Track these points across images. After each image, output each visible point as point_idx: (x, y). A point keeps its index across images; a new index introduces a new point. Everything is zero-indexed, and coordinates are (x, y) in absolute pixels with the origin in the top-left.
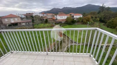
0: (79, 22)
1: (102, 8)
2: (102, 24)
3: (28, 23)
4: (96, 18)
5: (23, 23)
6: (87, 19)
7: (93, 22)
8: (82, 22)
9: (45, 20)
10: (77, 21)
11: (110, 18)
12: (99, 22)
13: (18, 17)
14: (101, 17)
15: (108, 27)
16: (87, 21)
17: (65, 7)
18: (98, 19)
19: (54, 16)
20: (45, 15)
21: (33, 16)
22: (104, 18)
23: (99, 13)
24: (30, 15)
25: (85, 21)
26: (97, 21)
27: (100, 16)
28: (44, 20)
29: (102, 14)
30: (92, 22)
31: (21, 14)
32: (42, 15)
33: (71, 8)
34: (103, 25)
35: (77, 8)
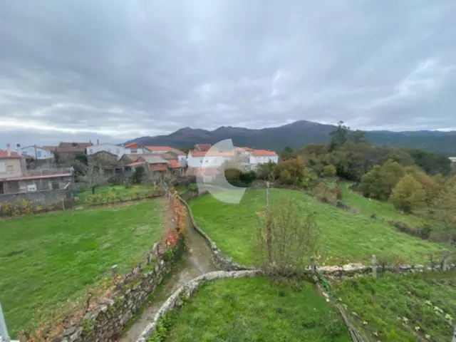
0: (267, 179)
1: (340, 134)
2: (348, 185)
3: (50, 185)
4: (325, 164)
5: (29, 181)
6: (291, 168)
7: (315, 177)
8: (277, 177)
9: (134, 170)
10: (258, 174)
11: (367, 165)
12: (338, 178)
13: (14, 157)
14: (341, 162)
15: (367, 196)
16: (292, 175)
17: (223, 127)
18: (333, 169)
19: (176, 155)
20: (140, 151)
21: (89, 153)
22: (350, 165)
23: (332, 147)
24: (75, 149)
25: (286, 174)
26: (329, 175)
27: (337, 160)
28: (128, 169)
29: (341, 154)
30: (311, 180)
31: (35, 147)
32: (128, 152)
33: (245, 129)
34: (350, 188)
35: (265, 129)
